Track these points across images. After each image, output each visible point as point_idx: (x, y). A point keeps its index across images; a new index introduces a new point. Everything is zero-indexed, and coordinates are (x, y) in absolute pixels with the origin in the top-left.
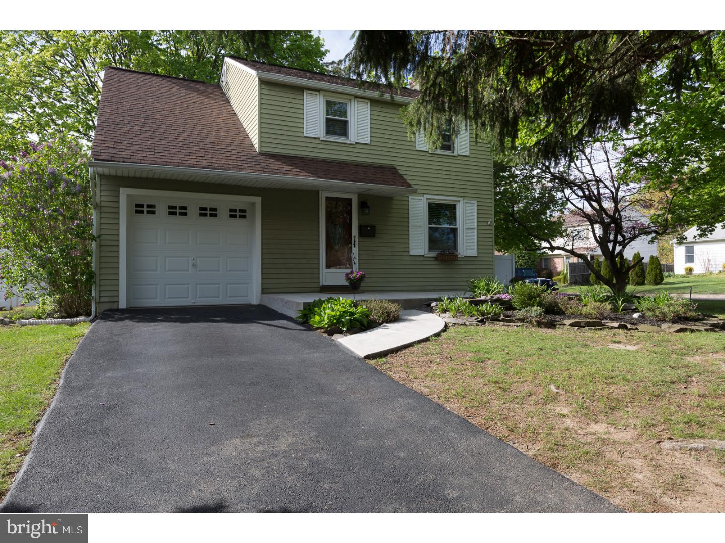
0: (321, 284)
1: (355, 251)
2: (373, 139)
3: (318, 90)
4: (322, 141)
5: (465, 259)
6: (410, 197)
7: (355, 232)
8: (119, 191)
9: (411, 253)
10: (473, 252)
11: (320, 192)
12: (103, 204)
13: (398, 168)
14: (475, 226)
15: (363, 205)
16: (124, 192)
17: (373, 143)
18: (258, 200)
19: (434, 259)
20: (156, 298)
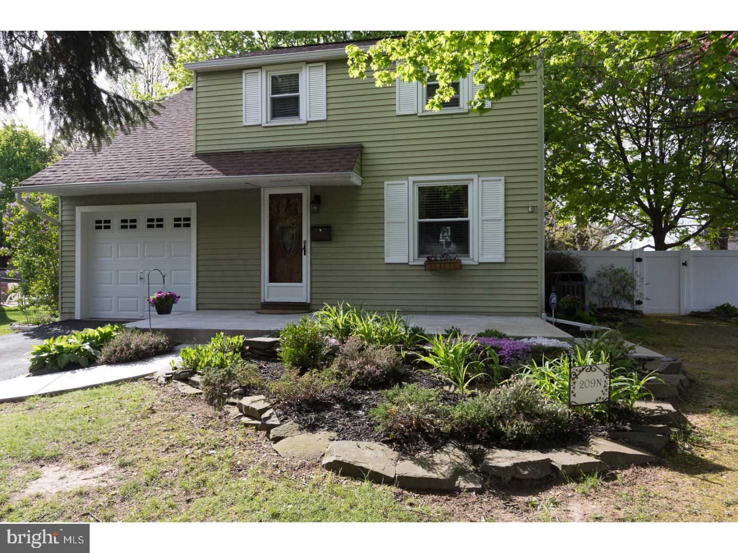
0: (262, 301)
1: (306, 260)
2: (331, 113)
3: (259, 67)
4: (264, 127)
5: (481, 267)
6: (386, 183)
7: (306, 236)
8: (75, 210)
9: (387, 260)
10: (498, 256)
11: (262, 189)
12: (64, 223)
13: (365, 145)
14: (501, 216)
15: (316, 200)
16: (79, 210)
17: (331, 118)
18: (193, 206)
19: (423, 268)
20: (111, 310)
